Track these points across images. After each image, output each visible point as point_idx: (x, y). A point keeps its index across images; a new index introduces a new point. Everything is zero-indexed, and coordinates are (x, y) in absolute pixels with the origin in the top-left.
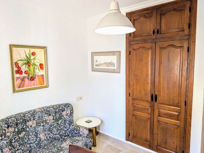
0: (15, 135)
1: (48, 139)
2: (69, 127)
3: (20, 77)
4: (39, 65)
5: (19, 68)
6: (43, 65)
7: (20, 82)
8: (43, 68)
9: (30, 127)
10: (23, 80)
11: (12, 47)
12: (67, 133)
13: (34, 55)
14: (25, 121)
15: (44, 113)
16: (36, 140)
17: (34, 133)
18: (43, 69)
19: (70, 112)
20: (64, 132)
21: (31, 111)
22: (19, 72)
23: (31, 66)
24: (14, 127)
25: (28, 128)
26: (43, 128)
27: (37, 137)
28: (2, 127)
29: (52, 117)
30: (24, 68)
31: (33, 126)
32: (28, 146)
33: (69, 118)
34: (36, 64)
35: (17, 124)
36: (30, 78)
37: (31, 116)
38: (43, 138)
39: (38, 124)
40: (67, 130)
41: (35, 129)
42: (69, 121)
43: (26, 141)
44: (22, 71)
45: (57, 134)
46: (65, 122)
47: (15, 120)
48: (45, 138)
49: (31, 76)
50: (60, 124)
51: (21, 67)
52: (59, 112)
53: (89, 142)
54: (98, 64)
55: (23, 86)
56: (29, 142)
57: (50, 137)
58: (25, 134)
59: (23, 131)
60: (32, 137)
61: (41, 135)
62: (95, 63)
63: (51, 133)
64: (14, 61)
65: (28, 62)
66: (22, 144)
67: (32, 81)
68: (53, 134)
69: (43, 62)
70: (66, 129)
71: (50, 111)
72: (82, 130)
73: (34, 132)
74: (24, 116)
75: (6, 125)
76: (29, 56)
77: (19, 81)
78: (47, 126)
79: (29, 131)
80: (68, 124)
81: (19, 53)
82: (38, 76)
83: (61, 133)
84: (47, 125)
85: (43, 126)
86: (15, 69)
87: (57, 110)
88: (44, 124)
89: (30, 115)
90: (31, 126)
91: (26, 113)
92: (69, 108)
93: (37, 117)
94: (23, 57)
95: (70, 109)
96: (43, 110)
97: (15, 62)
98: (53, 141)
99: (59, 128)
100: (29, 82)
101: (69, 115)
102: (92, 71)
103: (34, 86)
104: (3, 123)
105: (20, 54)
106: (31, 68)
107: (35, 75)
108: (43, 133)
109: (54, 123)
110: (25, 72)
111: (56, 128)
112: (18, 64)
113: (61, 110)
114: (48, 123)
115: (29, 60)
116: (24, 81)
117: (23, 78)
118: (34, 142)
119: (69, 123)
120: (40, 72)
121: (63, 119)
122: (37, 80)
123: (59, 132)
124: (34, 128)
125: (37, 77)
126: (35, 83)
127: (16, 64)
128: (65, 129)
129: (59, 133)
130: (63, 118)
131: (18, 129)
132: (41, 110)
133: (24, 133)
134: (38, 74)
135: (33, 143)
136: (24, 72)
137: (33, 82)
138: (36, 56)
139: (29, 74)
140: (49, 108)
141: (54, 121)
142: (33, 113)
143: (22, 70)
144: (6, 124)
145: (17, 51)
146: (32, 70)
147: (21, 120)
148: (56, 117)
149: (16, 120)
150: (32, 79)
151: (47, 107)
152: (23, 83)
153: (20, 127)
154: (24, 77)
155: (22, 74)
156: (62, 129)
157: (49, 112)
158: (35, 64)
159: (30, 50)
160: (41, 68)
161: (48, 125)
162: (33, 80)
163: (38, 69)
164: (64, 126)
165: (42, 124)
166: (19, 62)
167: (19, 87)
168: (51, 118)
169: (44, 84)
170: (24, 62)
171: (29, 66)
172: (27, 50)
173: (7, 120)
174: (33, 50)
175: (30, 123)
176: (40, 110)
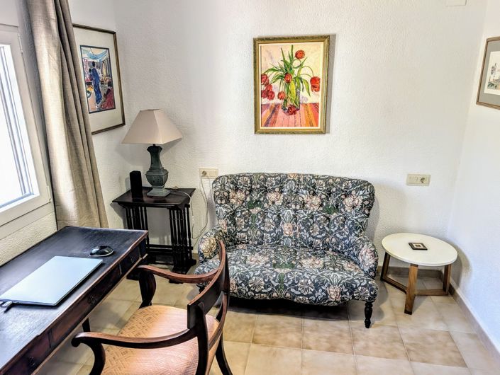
0: (244, 207)
1: (297, 240)
2: (348, 236)
3: (268, 105)
4: (308, 79)
5: (268, 85)
6: (319, 79)
7: (269, 114)
8: (319, 88)
9: (270, 203)
10: (274, 110)
11: (257, 42)
12: (340, 246)
13: (302, 57)
14: (265, 191)
15: (302, 187)
16: (275, 229)
17: (275, 216)
18: (318, 90)
19: (362, 203)
20: (334, 240)
21: (280, 175)
22: (268, 94)
23: (292, 83)
24: (245, 192)
25: (268, 203)
26: (293, 213)
27: (277, 226)
28: (225, 185)
29: (319, 200)
30: (278, 87)
31: (277, 203)
32: (259, 233)
33: (356, 215)
34: (304, 77)
35: (251, 191)
36: (287, 108)
37: (277, 184)
38: (288, 233)
39: (286, 203)
40: (342, 240)
41: (279, 211)
42: (353, 222)
43: (258, 224)
44: (273, 93)
45: (318, 239)
46: (344, 222)
47: (249, 182)
48: (292, 235)
49: (289, 103)
50: (333, 220)
51: (273, 85)
52: (337, 194)
53: (363, 284)
54: (495, 78)
55: (274, 123)
56: (262, 228)
57: (301, 237)
58: (259, 212)
59: (258, 206)
60: (270, 221)
61: (285, 226)
62: (490, 77)
63: (307, 231)
64: (260, 73)
65: (286, 74)
66: (250, 226)
67: (292, 114)
68: (310, 234)
69: (319, 73)
70: (342, 237)
71: (317, 187)
72: (363, 253)
73: (275, 214)
74: (265, 180)
75: (232, 186)
76: (289, 61)
77: (267, 113)
78: (302, 215)
79: (267, 210)
80: (349, 227)
81: (270, 54)
82: (306, 105)
83: (327, 240)
84: (302, 212)
85: (295, 210)
86: (262, 87)
87: (334, 189)
88: (298, 207)
89: (274, 182)
90: (273, 203)
91: (270, 177)
92: (361, 192)
93: (286, 190)
94: (278, 63)
95: (363, 195)
96: (301, 180)
97: (263, 72)
98: (306, 247)
99: (327, 229)
100: (286, 117)
101: (358, 208)
102: (478, 102)
103: (295, 126)
104: (229, 180)
105: (272, 58)
106: (293, 86)
107: (299, 103)
108: (289, 224)
109: (319, 213)
110: (279, 94)
111: (320, 225)
112: (267, 78)
113: (342, 191)
114: (307, 209)
115: (288, 70)
116: (276, 114)
117: (274, 106)
118: (270, 232)
119: (351, 226)
120: (310, 97)
121: (341, 212)
122: (301, 113)
123: (324, 235)
124: (278, 207)
125: (302, 108)
126: (298, 121)
127: (264, 77)
128: (338, 235)
129: (323, 237)
130: (342, 210)
131: (251, 198)
132: (299, 179)
133: (259, 208)
134: (304, 102)
135: (267, 233)
136: (276, 94)
137: (292, 117)
138: (304, 59)
139: (286, 101)
140: (317, 179)
141: (321, 209)
142: (282, 180)
143: (273, 90)
144: (233, 183)
145: (267, 51)
146: (294, 92)
147: (258, 186)
148: (327, 203)
149: (251, 183)
150: (292, 110)
151: (313, 177)
152: (273, 116)
153: (255, 196)
154: (277, 106)
155: (272, 99)
156: (332, 232)
157: (314, 187)
158: (300, 79)
159: (292, 46)
160: (313, 87)
161: (306, 212)
162: (294, 112)
163: (305, 90)
164: (339, 228)
165: (293, 207)
166: (269, 74)
167: (266, 125)
168: (316, 200)
169: (317, 126)
170: (280, 73)
171: (288, 82)
172: (287, 47)
173: (237, 178)
174: (298, 47)
175: (272, 196)
176: (296, 179)
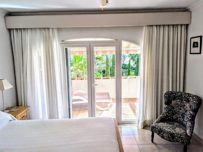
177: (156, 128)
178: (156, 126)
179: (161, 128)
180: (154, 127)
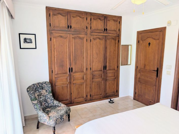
177: (58, 119)
178: (56, 117)
179: (60, 115)
180: (56, 119)
